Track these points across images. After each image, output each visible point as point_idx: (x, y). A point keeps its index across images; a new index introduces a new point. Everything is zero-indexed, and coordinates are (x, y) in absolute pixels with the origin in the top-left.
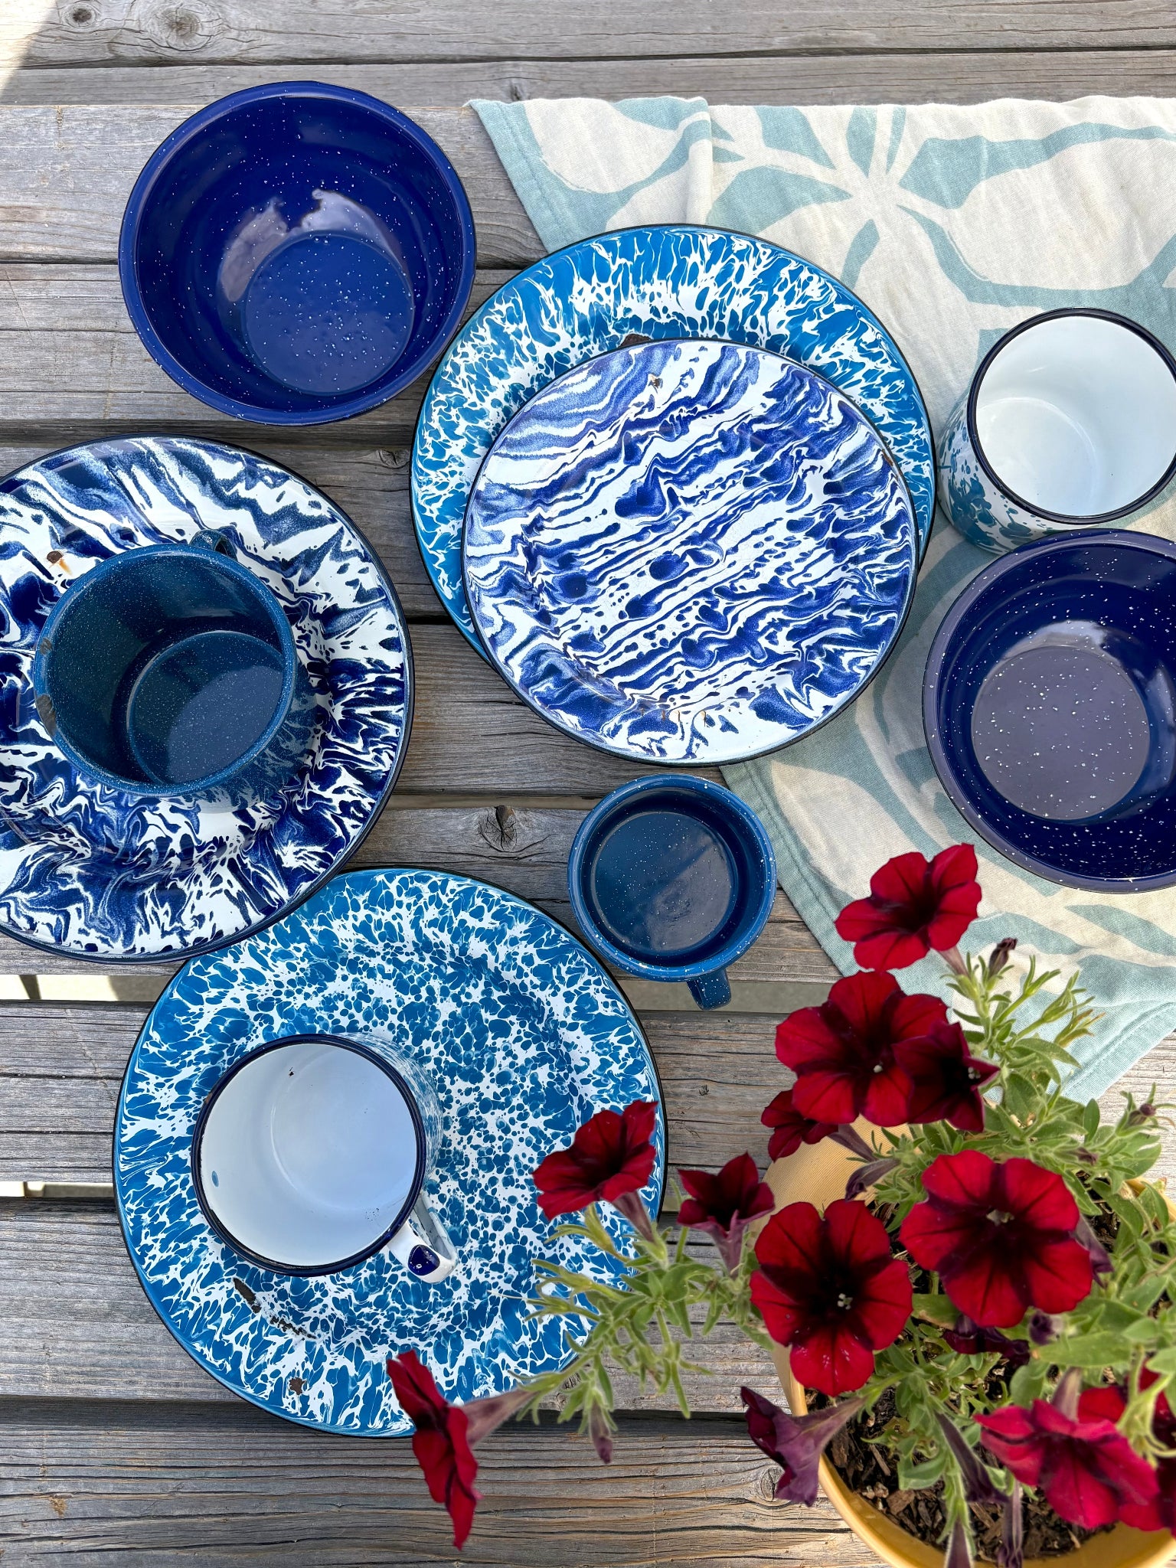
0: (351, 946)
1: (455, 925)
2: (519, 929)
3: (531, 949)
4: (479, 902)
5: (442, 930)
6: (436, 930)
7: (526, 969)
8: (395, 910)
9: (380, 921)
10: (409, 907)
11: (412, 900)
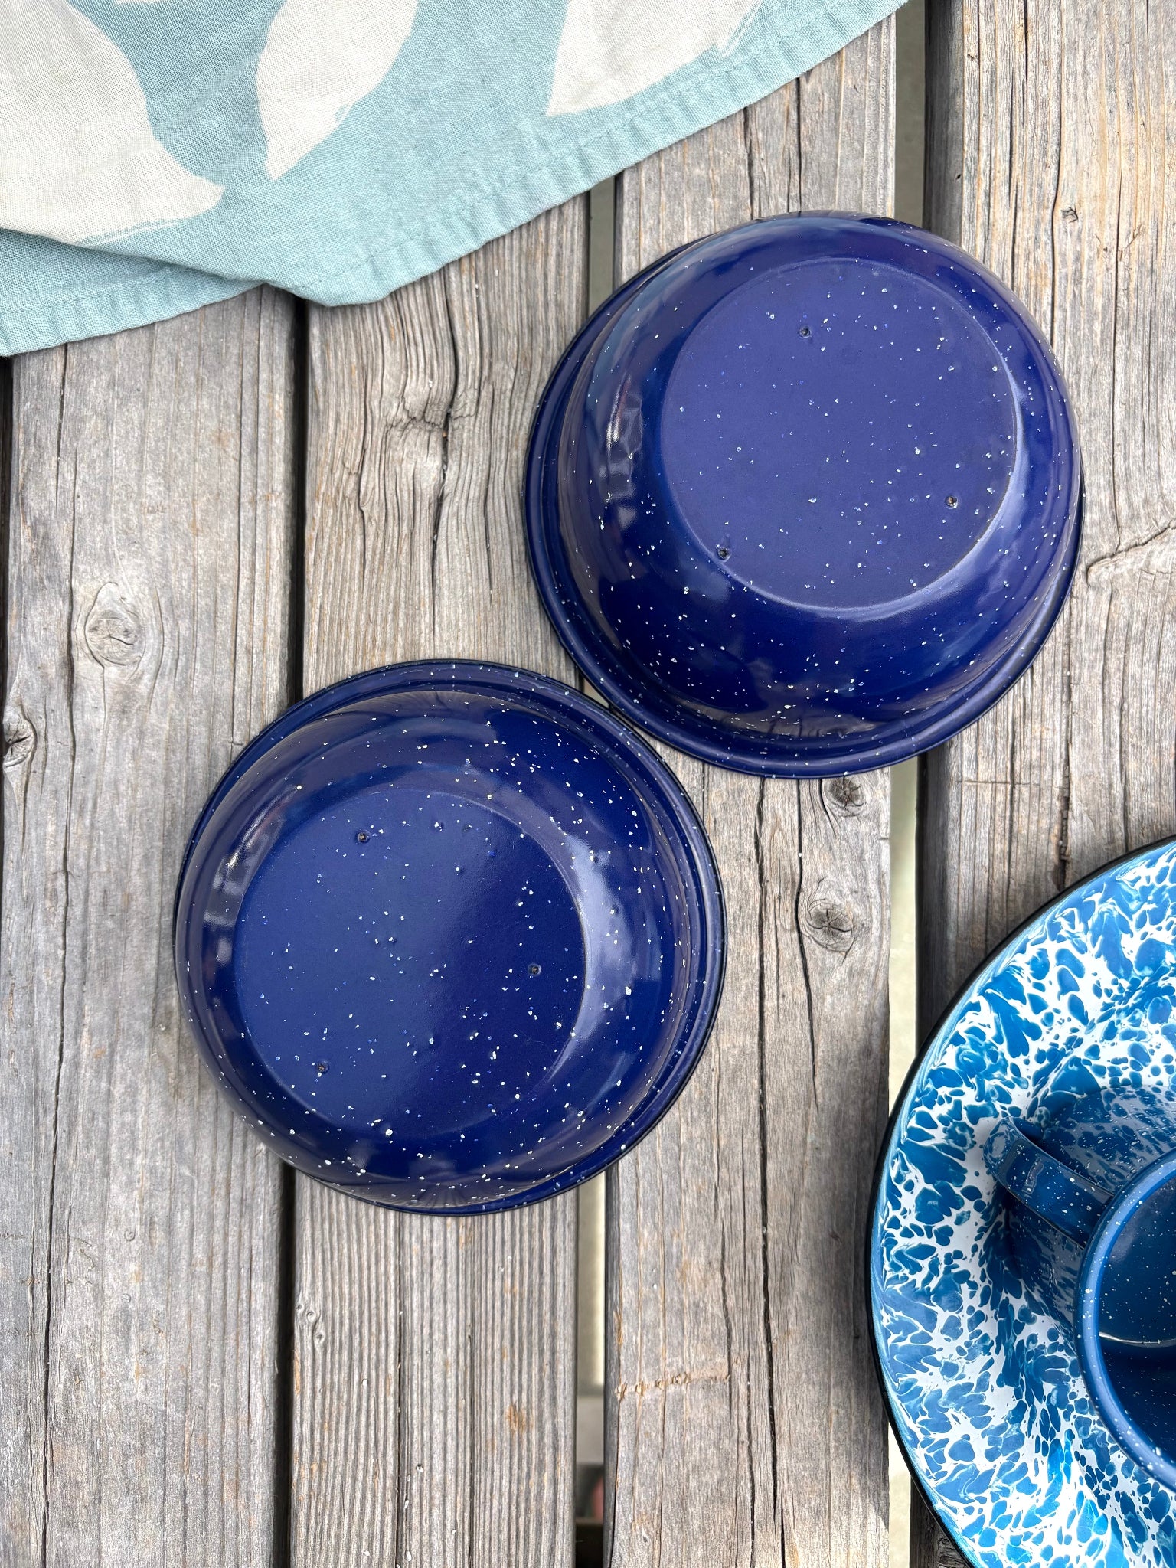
0: (1148, 1547)
1: (1002, 1460)
2: (931, 1381)
3: (937, 1339)
4: (949, 1465)
5: (1024, 1468)
6: (1031, 1473)
7: (964, 1317)
8: (1059, 1551)
9: (1090, 1553)
10: (1039, 1539)
11: (1027, 1545)
